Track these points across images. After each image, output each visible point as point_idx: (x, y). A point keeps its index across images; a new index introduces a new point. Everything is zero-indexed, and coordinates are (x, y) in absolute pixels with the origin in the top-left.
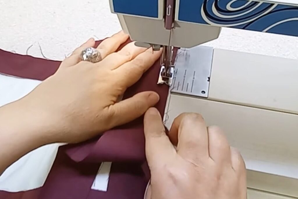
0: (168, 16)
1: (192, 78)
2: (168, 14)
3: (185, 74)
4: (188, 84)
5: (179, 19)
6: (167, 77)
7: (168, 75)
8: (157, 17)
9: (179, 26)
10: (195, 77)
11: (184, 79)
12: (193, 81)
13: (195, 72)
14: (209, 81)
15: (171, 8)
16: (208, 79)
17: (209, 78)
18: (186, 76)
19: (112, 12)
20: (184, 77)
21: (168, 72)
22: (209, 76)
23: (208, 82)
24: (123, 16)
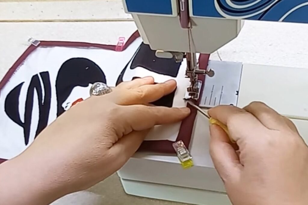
0: (182, 11)
1: (220, 92)
2: (182, 9)
3: (213, 89)
4: (216, 98)
5: (194, 14)
6: (193, 92)
7: (194, 90)
8: (171, 14)
9: (195, 25)
10: (223, 91)
11: (212, 94)
12: (221, 95)
13: (223, 87)
14: (237, 94)
15: (184, 2)
16: (236, 93)
17: (238, 92)
18: (214, 91)
19: (126, 12)
20: (212, 92)
21: (194, 87)
22: (238, 90)
23: (237, 96)
24: (138, 15)
